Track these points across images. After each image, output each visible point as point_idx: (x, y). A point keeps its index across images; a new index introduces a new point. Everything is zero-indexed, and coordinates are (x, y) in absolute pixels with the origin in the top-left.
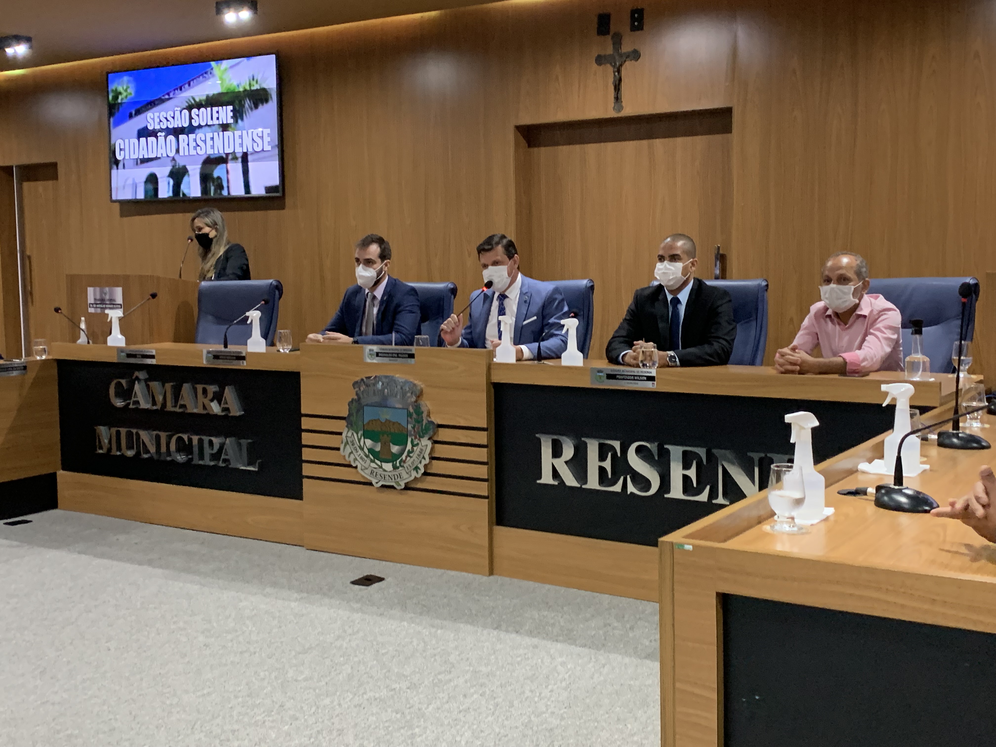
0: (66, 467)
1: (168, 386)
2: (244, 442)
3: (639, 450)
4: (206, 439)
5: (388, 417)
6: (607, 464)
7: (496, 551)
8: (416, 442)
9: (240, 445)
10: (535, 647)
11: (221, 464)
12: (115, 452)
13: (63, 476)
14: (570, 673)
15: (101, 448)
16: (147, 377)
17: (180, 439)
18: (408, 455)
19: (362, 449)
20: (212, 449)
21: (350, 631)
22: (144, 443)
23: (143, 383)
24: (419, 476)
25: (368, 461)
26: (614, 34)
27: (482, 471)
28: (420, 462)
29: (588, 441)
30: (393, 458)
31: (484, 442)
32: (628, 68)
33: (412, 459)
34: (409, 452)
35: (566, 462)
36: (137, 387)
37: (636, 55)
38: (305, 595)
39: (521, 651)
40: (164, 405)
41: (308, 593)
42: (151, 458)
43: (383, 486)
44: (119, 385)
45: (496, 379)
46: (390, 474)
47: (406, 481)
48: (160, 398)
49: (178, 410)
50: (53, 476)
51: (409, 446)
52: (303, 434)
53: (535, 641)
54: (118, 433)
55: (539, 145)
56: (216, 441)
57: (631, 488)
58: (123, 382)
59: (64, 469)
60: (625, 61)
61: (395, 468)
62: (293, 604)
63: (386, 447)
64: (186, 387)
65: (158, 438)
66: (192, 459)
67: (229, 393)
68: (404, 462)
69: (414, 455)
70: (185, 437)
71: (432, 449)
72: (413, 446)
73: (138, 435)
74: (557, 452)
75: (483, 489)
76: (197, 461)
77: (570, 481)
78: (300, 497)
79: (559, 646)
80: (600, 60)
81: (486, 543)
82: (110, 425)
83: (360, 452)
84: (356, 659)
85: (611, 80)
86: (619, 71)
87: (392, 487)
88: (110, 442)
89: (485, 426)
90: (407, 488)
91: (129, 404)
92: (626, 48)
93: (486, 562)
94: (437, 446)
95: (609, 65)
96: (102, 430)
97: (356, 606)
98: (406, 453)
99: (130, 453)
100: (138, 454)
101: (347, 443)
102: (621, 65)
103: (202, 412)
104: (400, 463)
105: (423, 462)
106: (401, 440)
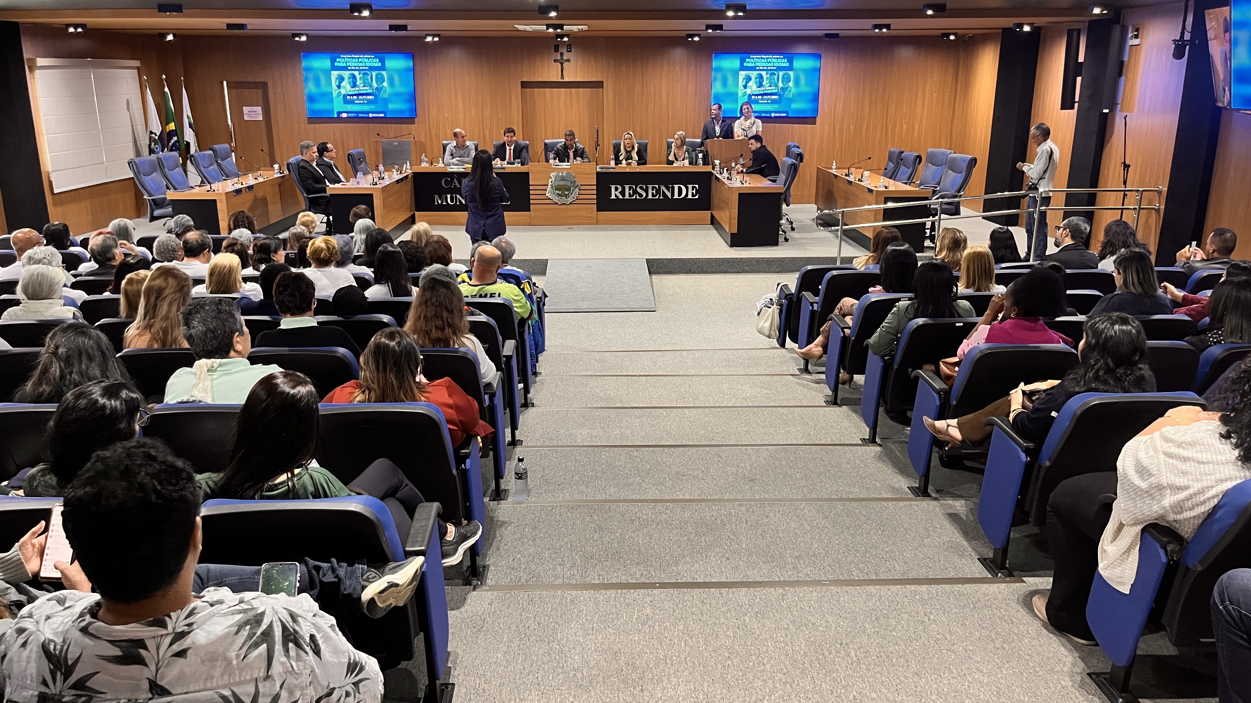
3: (640, 187)
5: (563, 184)
6: (631, 192)
7: (599, 218)
8: (573, 190)
15: (438, 203)
24: (574, 200)
25: (556, 197)
27: (594, 197)
28: (575, 196)
29: (625, 186)
30: (566, 196)
31: (595, 189)
32: (566, 64)
35: (619, 192)
37: (568, 60)
43: (562, 204)
45: (598, 171)
46: (565, 200)
47: (570, 202)
51: (571, 192)
55: (530, 88)
60: (564, 62)
61: (566, 198)
63: (563, 192)
68: (570, 196)
69: (573, 194)
71: (578, 192)
74: (616, 189)
75: (594, 202)
80: (555, 61)
81: (596, 216)
83: (553, 195)
85: (560, 68)
86: (562, 65)
89: (595, 184)
92: (565, 57)
93: (597, 221)
95: (559, 63)
98: (570, 194)
101: (549, 193)
104: (568, 197)
106: (569, 190)
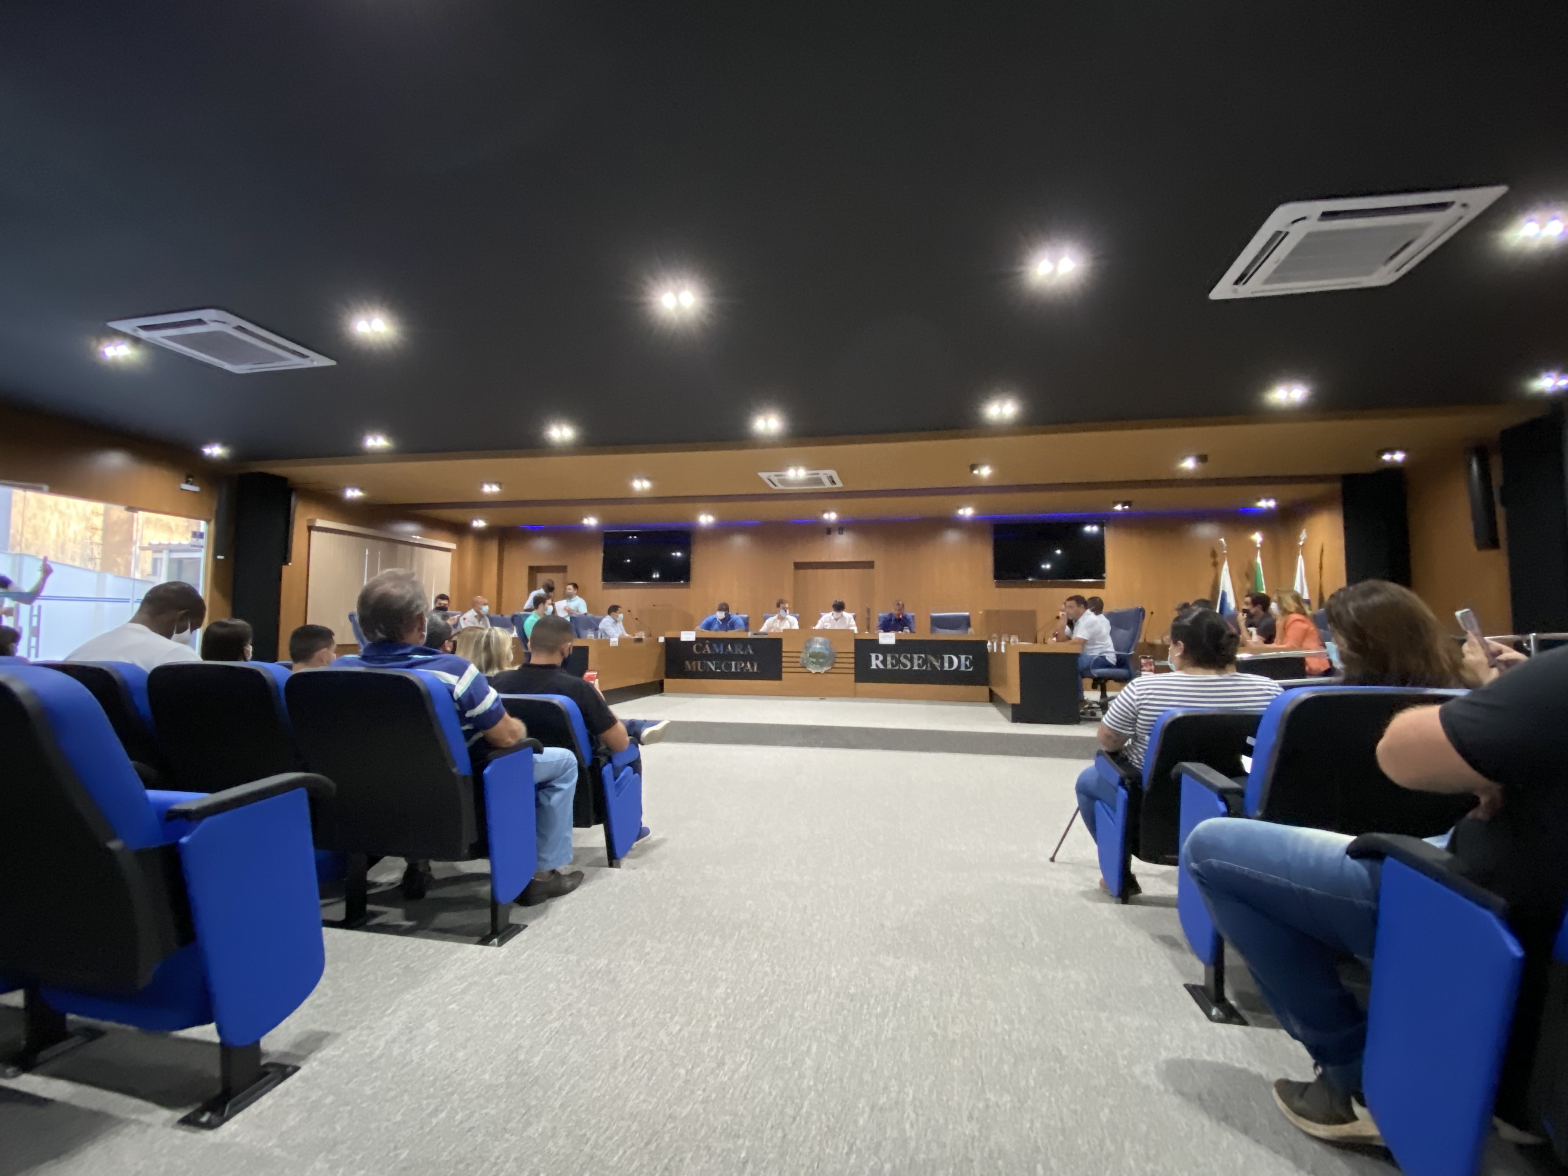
1: (721, 645)
5: (818, 651)
13: (666, 680)
24: (830, 669)
27: (852, 666)
30: (821, 664)
31: (853, 657)
35: (880, 662)
36: (707, 646)
40: (720, 652)
43: (815, 673)
46: (819, 669)
47: (825, 670)
48: (718, 650)
49: (725, 653)
57: (902, 667)
58: (701, 644)
59: (667, 678)
63: (818, 660)
65: (717, 664)
77: (881, 666)
81: (853, 688)
83: (808, 662)
89: (852, 652)
91: (703, 652)
101: (803, 660)
104: (823, 665)
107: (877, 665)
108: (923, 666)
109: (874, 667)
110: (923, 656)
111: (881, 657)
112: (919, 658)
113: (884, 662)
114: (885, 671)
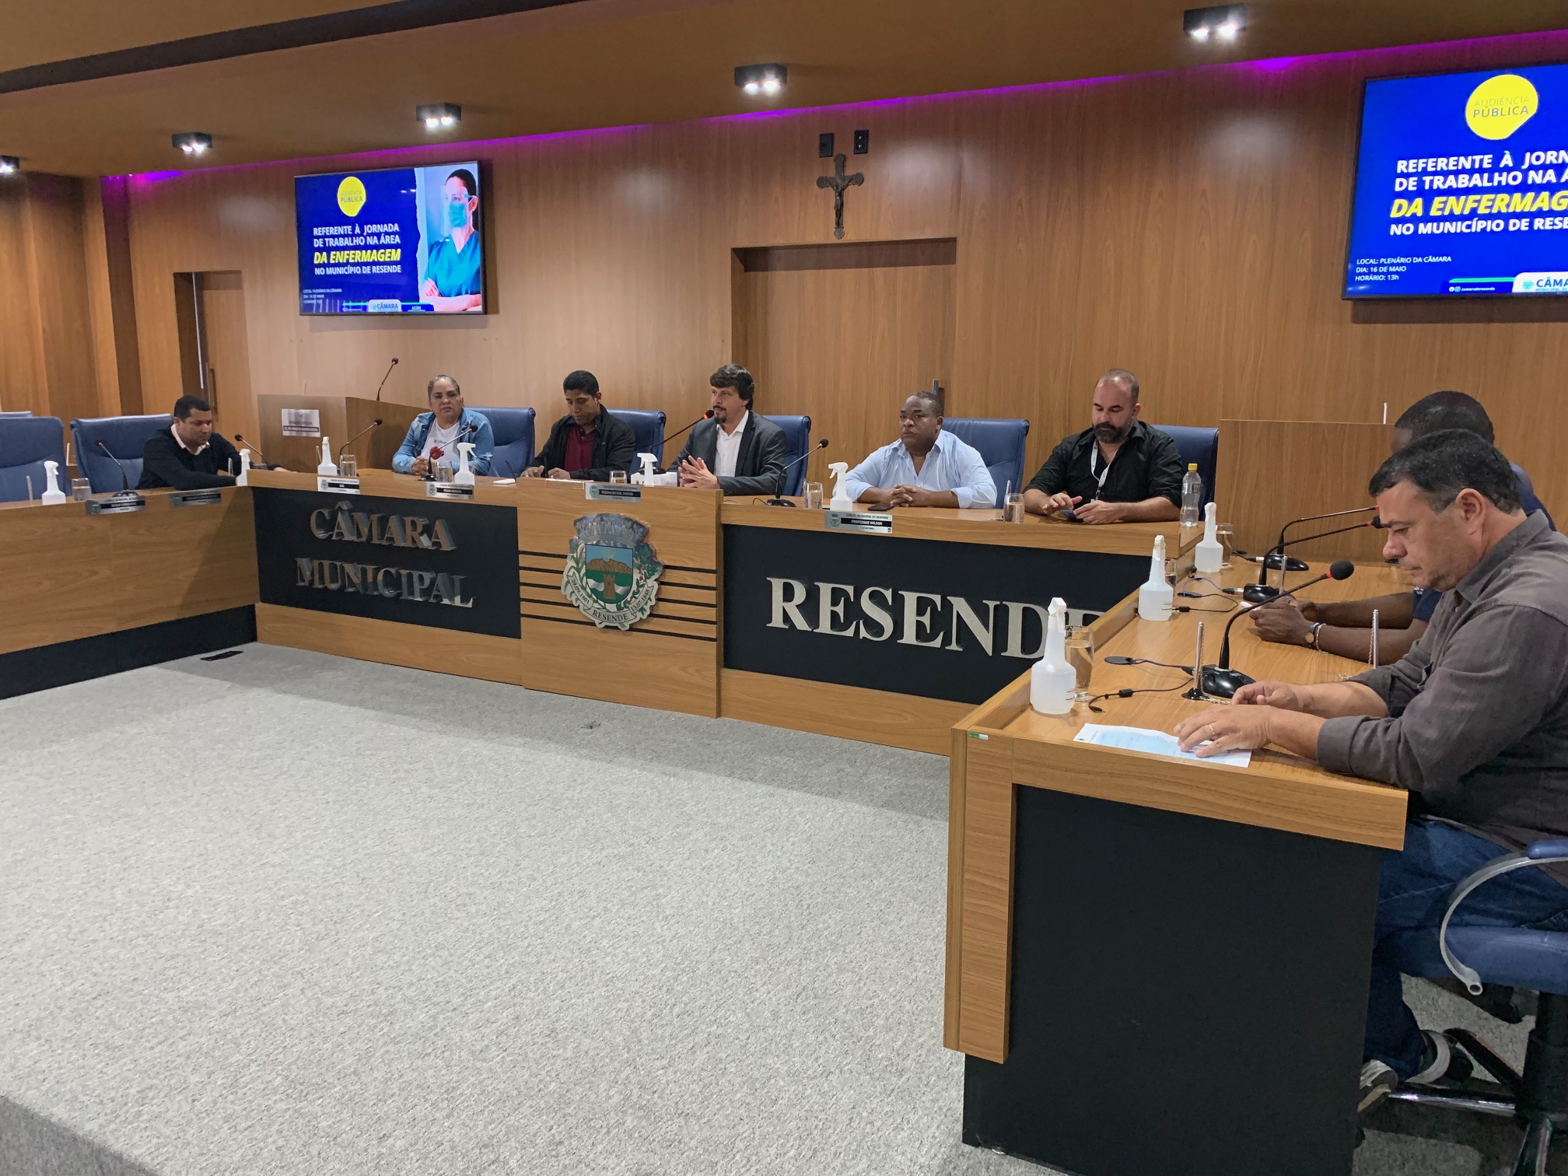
0: (265, 599)
1: (375, 517)
2: (457, 578)
3: (872, 596)
4: (416, 574)
5: (612, 557)
6: (840, 609)
7: (723, 693)
8: (642, 582)
9: (452, 581)
10: (772, 795)
11: (432, 600)
12: (318, 585)
13: (262, 609)
14: (810, 823)
15: (303, 580)
16: (351, 506)
17: (387, 573)
18: (633, 597)
19: (584, 589)
20: (423, 585)
21: (580, 781)
22: (349, 576)
23: (347, 513)
24: (644, 617)
25: (591, 601)
26: (837, 156)
27: (711, 614)
28: (646, 604)
29: (820, 584)
30: (617, 599)
31: (713, 584)
32: (851, 191)
33: (637, 601)
34: (634, 593)
35: (797, 606)
36: (340, 517)
37: (859, 179)
38: (529, 740)
39: (758, 801)
40: (370, 537)
41: (532, 737)
42: (356, 593)
43: (606, 627)
44: (320, 514)
45: (725, 521)
46: (614, 615)
47: (631, 622)
48: (365, 531)
49: (384, 542)
50: (251, 609)
51: (634, 587)
52: (521, 572)
53: (771, 789)
54: (321, 565)
55: (756, 270)
56: (427, 577)
58: (326, 512)
59: (263, 601)
60: (848, 185)
61: (619, 608)
62: (518, 750)
63: (609, 587)
64: (393, 522)
65: (364, 572)
66: (400, 594)
67: (439, 527)
68: (629, 602)
69: (640, 596)
70: (393, 571)
71: (659, 590)
72: (639, 586)
73: (342, 569)
74: (788, 594)
75: (711, 631)
76: (405, 596)
77: (801, 624)
78: (516, 634)
79: (796, 794)
80: (822, 182)
81: (714, 685)
82: (312, 557)
83: (582, 592)
84: (589, 811)
85: (833, 205)
86: (841, 195)
87: (616, 628)
88: (312, 574)
89: (714, 568)
90: (632, 629)
91: (332, 535)
92: (850, 171)
93: (714, 704)
94: (663, 587)
95: (830, 188)
96: (304, 564)
97: (584, 752)
98: (631, 594)
99: (334, 586)
100: (343, 587)
101: (568, 582)
102: (843, 189)
103: (409, 544)
104: (624, 604)
105: (650, 604)
106: (626, 580)
107: (786, 618)
108: (933, 638)
109: (777, 621)
110: (937, 599)
111: (800, 593)
112: (922, 606)
113: (810, 609)
114: (812, 638)
